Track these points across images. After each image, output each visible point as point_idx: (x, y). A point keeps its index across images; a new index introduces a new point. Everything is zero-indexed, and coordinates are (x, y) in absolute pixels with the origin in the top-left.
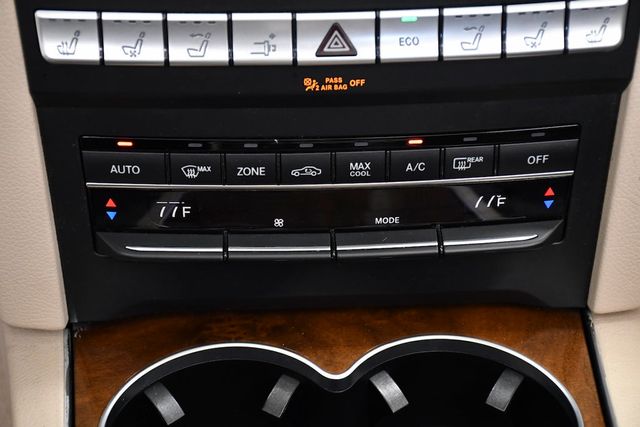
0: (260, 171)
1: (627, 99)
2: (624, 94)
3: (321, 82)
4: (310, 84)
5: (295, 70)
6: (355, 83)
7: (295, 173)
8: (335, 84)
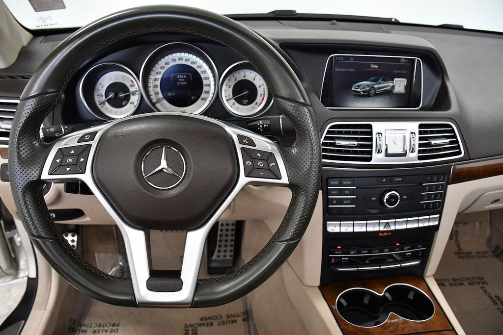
0: (366, 252)
1: (437, 235)
2: (436, 233)
3: (383, 234)
4: (381, 234)
5: (379, 232)
6: (389, 234)
7: (373, 252)
8: (386, 234)
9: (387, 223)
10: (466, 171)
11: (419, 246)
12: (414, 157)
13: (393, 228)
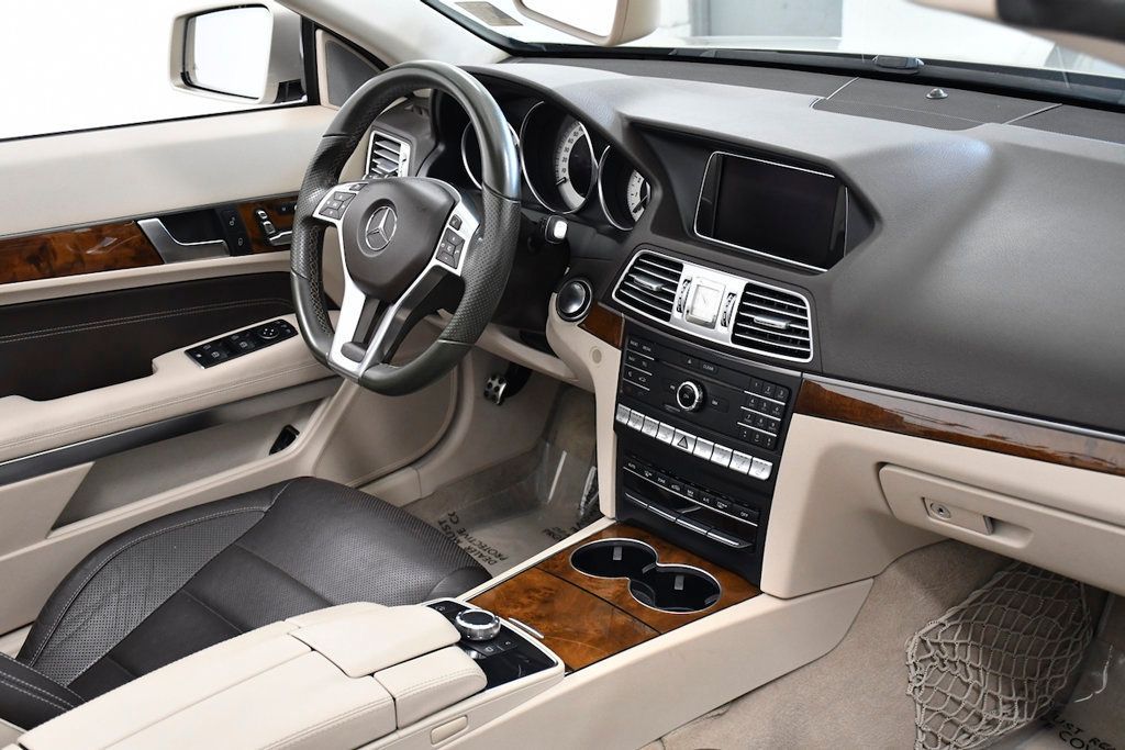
9: (685, 437)
10: (828, 397)
11: (744, 514)
12: (724, 335)
13: (690, 449)
